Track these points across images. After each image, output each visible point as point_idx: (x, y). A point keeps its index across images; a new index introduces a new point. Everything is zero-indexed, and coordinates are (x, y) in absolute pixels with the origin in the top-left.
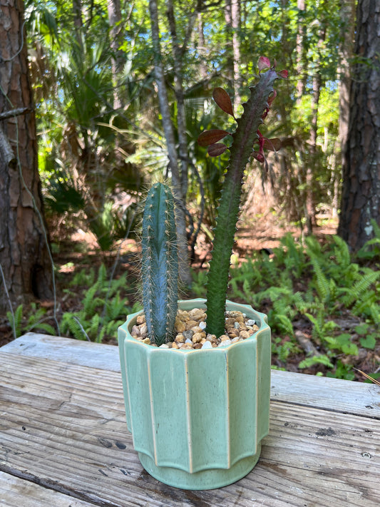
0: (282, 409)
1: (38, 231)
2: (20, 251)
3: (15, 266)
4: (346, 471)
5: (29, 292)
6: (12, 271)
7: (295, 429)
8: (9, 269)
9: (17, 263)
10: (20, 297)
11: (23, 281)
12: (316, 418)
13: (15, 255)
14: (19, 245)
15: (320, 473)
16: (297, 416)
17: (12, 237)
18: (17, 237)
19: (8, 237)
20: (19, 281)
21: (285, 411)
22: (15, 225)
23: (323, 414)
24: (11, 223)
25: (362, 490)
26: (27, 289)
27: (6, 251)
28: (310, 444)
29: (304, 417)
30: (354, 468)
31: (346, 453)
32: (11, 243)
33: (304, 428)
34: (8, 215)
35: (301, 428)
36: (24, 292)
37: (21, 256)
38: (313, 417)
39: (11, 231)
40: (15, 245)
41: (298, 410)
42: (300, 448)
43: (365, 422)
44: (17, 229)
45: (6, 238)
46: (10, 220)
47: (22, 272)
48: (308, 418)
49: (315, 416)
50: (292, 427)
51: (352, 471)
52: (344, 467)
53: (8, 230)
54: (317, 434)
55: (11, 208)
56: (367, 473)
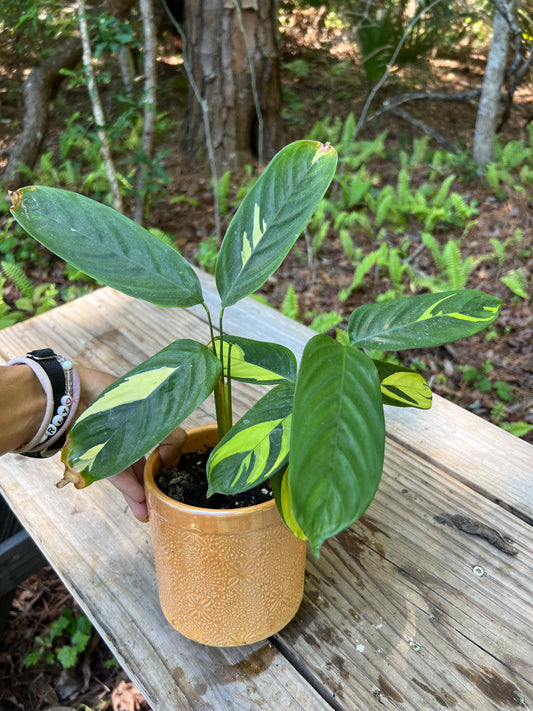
0: (413, 467)
1: (261, 52)
2: (236, 84)
3: (229, 108)
4: (435, 580)
5: (245, 149)
6: (224, 115)
7: (413, 502)
8: (220, 112)
9: (230, 103)
10: (232, 155)
11: (237, 131)
12: (451, 495)
13: (229, 90)
14: (235, 75)
15: (400, 570)
16: (426, 484)
17: (226, 62)
18: (233, 62)
19: (221, 60)
20: (232, 131)
21: (416, 472)
22: (230, 40)
23: (463, 493)
24: (225, 37)
25: (435, 613)
26: (243, 144)
27: (217, 83)
28: (417, 528)
29: (435, 489)
30: (449, 582)
31: (453, 558)
32: (225, 71)
33: (424, 504)
34: (221, 23)
35: (421, 504)
36: (238, 148)
37: (236, 92)
38: (447, 492)
39: (224, 51)
40: (229, 73)
41: (435, 476)
42: (398, 529)
43: (514, 525)
44: (233, 47)
45: (217, 62)
46: (224, 31)
47: (238, 117)
48: (440, 492)
49: (451, 492)
50: (409, 498)
51: (443, 584)
52: (437, 574)
53: (219, 50)
54: (437, 518)
55: (225, 9)
56: (460, 593)
